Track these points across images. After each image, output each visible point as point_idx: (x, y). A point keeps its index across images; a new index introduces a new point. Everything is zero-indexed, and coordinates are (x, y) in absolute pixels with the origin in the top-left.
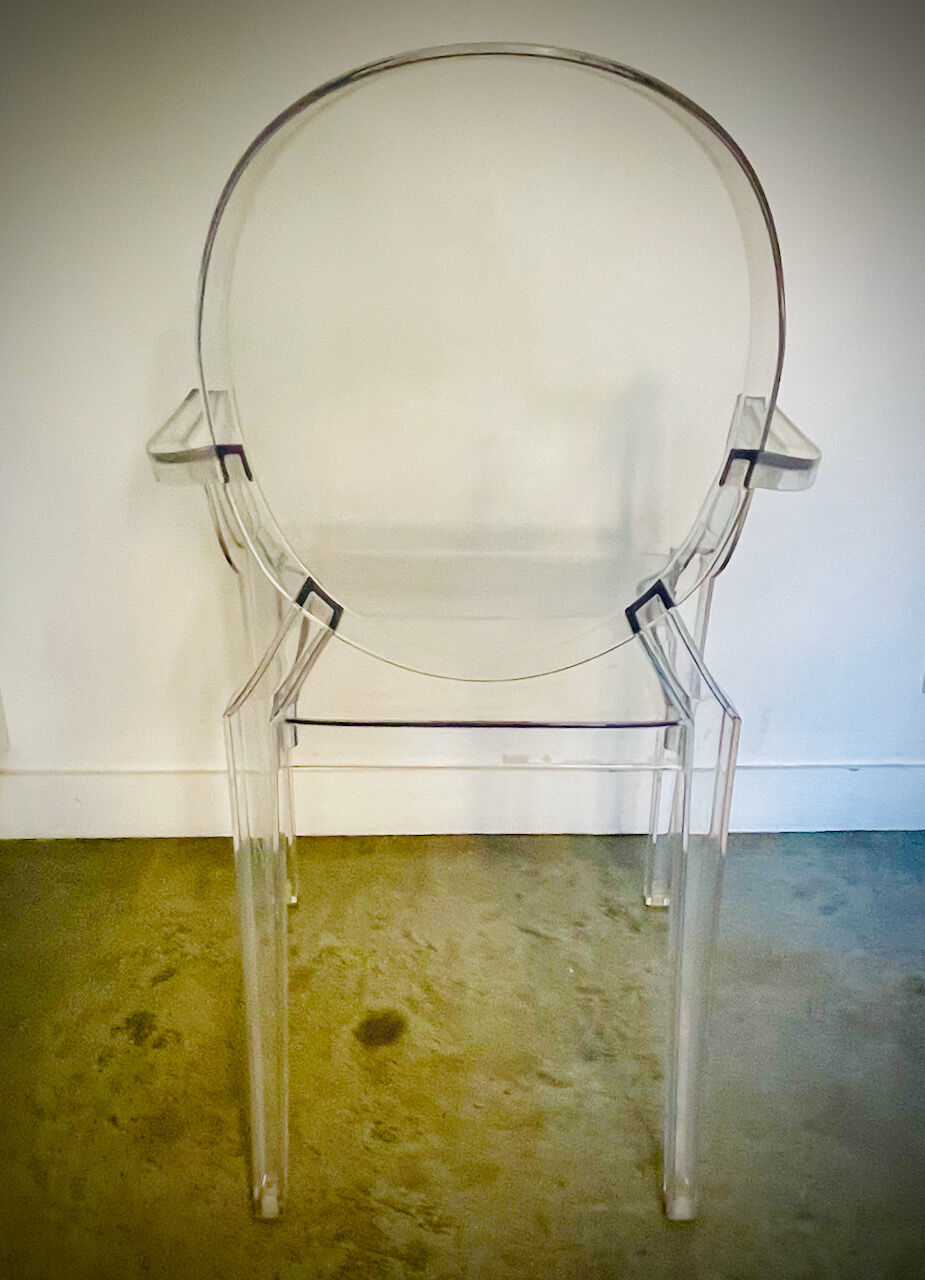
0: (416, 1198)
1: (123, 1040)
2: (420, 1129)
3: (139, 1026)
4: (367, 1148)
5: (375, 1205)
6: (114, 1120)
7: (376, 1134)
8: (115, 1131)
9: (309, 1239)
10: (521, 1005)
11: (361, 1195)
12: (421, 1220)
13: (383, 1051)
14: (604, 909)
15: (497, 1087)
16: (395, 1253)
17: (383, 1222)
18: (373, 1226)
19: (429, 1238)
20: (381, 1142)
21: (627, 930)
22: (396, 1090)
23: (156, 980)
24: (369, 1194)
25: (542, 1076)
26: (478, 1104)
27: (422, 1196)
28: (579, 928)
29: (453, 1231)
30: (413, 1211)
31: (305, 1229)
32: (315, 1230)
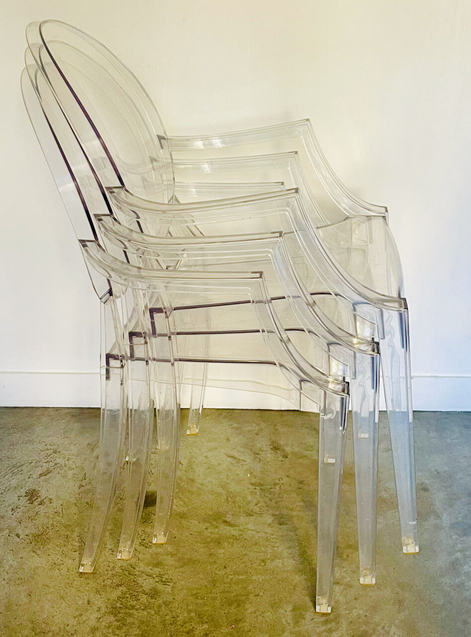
0: (157, 570)
1: (24, 501)
3: (32, 495)
4: (136, 550)
5: (137, 573)
6: (18, 536)
8: (18, 540)
10: (220, 490)
11: (131, 569)
12: (157, 580)
13: (151, 509)
14: (272, 447)
15: (202, 526)
16: (144, 593)
17: (140, 580)
18: (134, 581)
19: (160, 587)
20: (143, 548)
21: (281, 457)
23: (41, 475)
24: (135, 569)
25: (225, 522)
26: (191, 533)
27: (160, 570)
28: (257, 455)
29: (172, 584)
30: (154, 576)
31: (104, 582)
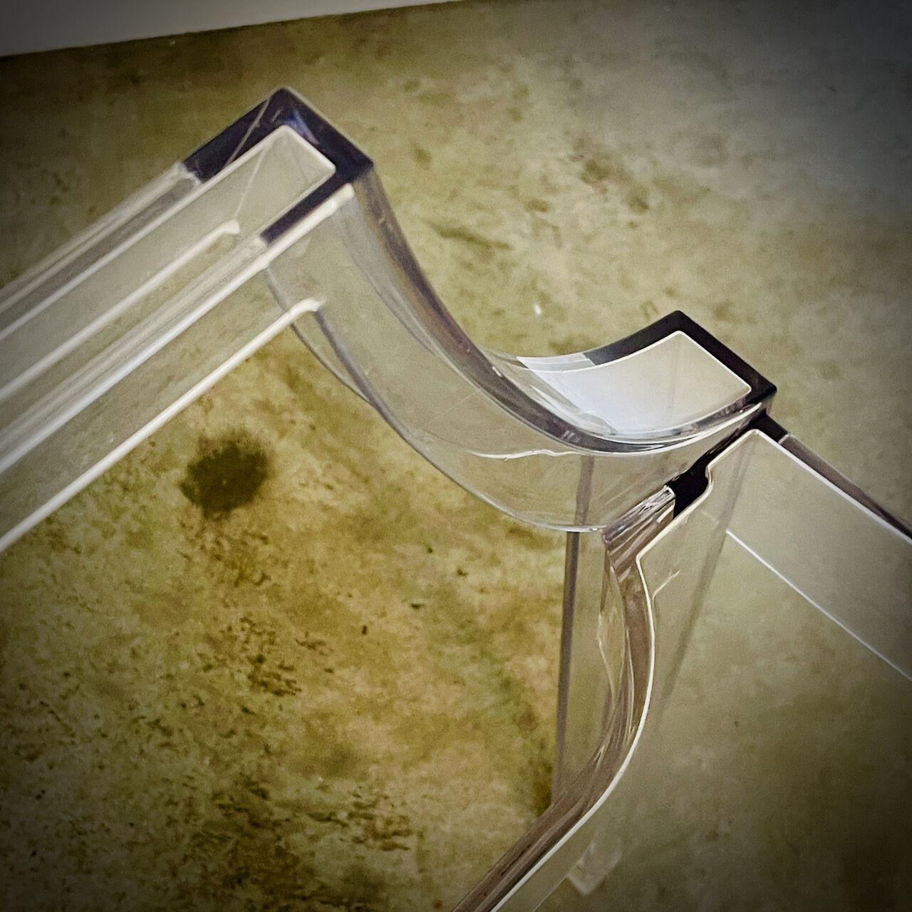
2: (331, 663)
4: (245, 710)
7: (258, 683)
9: (183, 892)
11: (255, 800)
12: (358, 831)
13: (241, 516)
18: (280, 852)
20: (269, 696)
21: (625, 208)
22: (276, 595)
24: (264, 795)
28: (539, 214)
29: (411, 842)
30: (342, 815)
32: (191, 874)
